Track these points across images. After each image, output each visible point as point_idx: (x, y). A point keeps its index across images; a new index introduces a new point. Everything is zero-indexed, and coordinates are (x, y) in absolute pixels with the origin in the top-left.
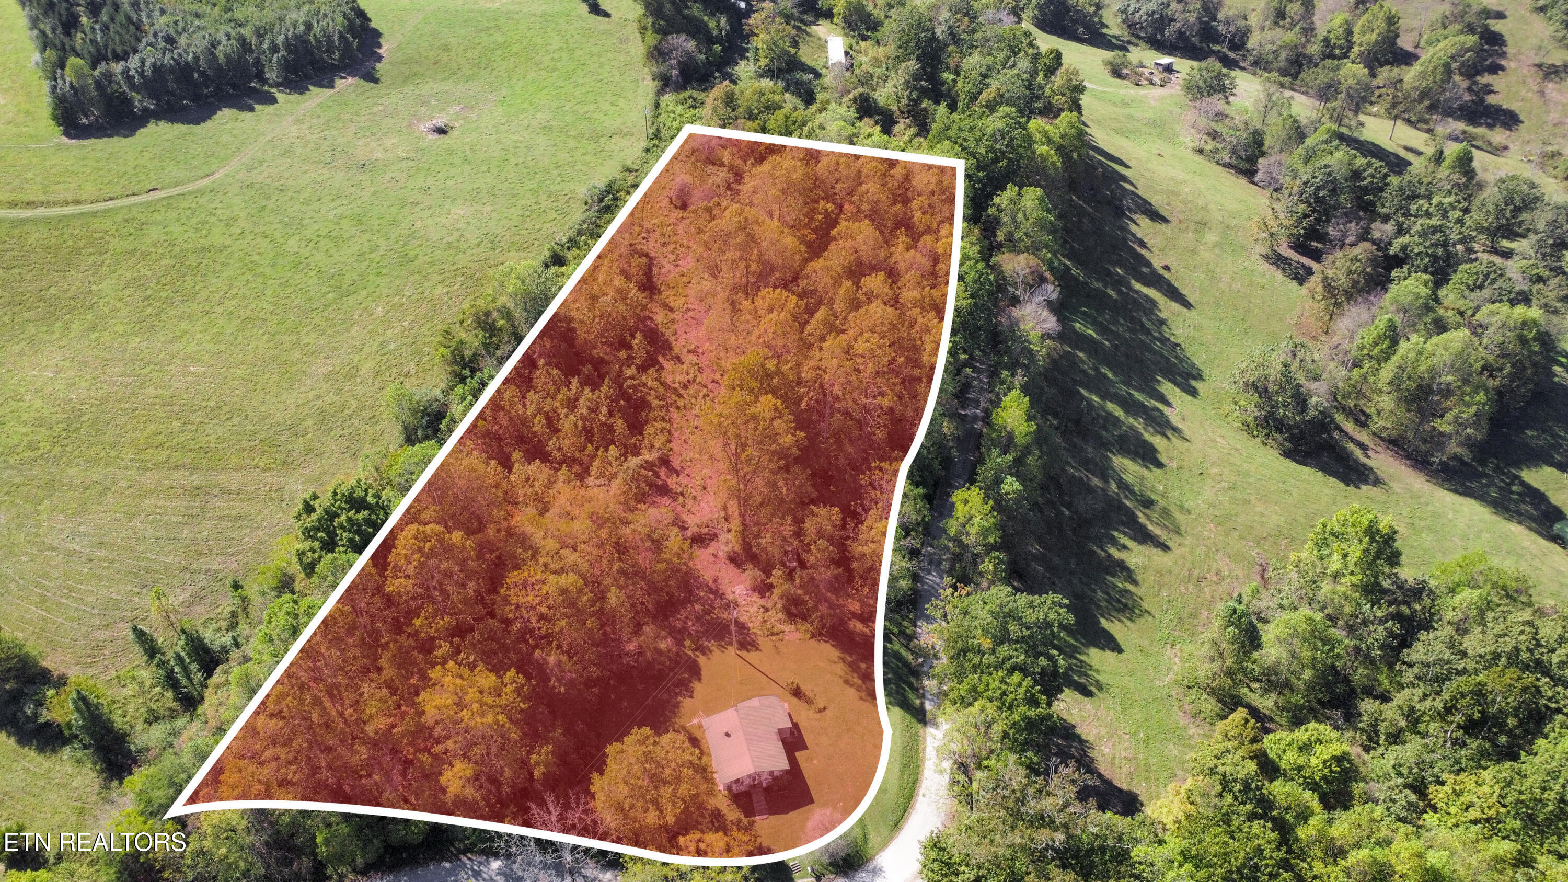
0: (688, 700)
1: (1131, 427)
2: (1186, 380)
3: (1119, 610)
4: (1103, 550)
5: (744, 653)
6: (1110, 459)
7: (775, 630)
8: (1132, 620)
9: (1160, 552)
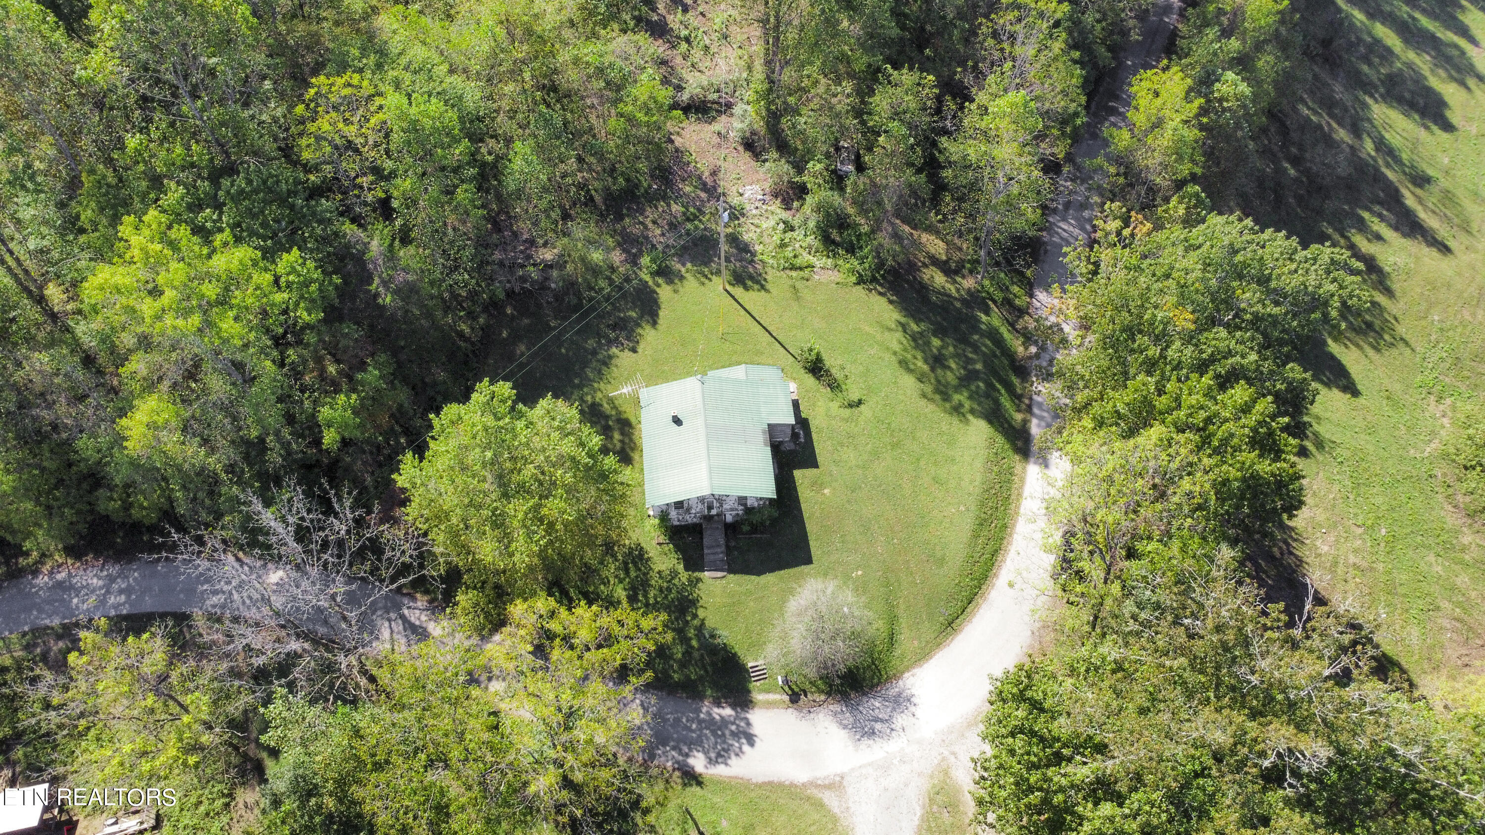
0: (627, 353)
1: (1410, 65)
3: (1357, 331)
4: (1343, 236)
5: (738, 291)
6: (1370, 107)
7: (798, 262)
8: (1377, 349)
9: (1434, 253)
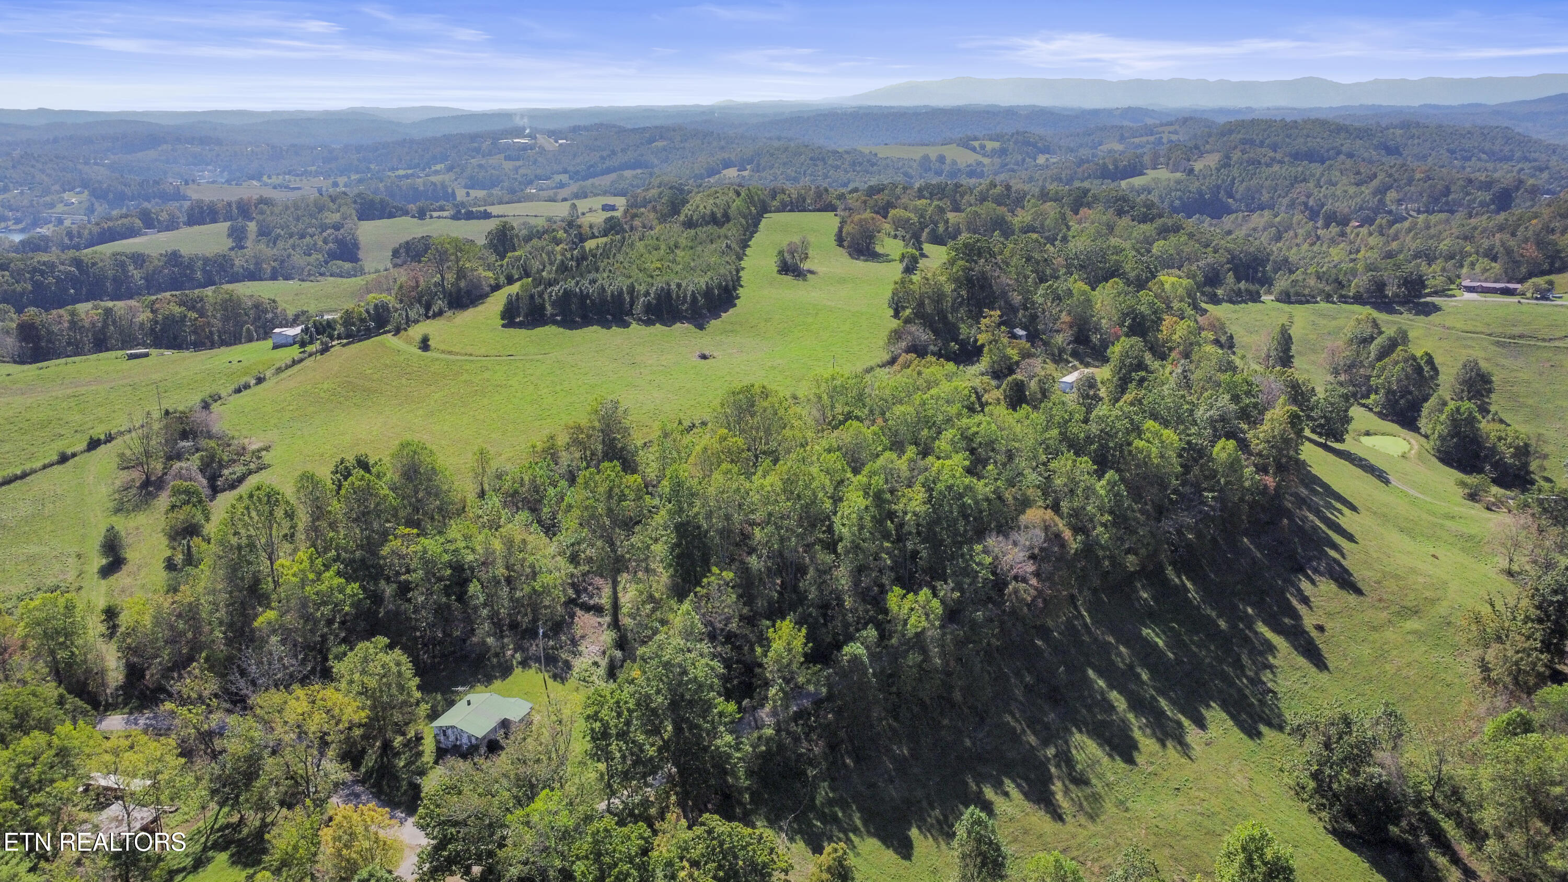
1: (1123, 720)
2: (1256, 722)
6: (1072, 733)
